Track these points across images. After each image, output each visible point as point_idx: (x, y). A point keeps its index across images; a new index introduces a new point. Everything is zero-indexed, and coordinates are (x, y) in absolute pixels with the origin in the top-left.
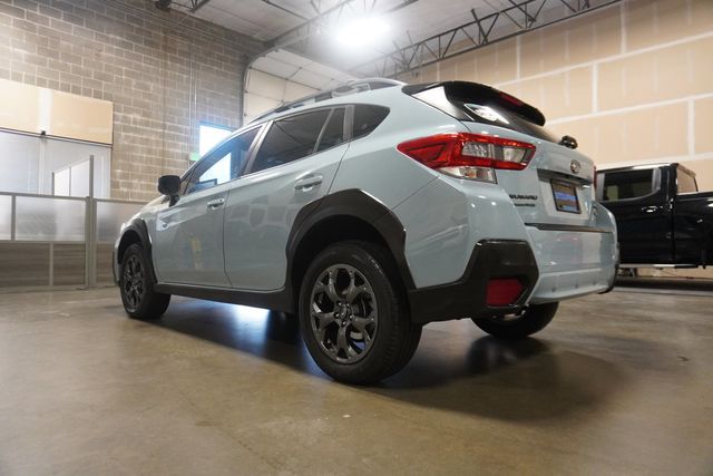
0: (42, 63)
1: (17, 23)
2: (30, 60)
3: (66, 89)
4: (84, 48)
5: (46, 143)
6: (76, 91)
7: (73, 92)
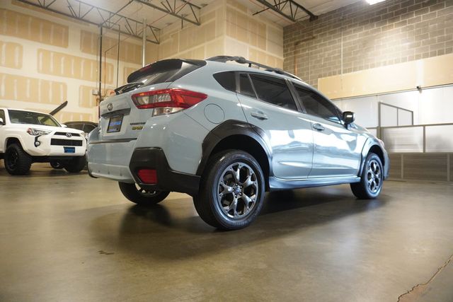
0: (418, 45)
1: (403, 30)
2: (411, 46)
3: (434, 54)
4: (445, 22)
5: (421, 92)
6: (441, 53)
7: (438, 55)
